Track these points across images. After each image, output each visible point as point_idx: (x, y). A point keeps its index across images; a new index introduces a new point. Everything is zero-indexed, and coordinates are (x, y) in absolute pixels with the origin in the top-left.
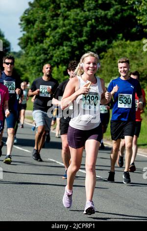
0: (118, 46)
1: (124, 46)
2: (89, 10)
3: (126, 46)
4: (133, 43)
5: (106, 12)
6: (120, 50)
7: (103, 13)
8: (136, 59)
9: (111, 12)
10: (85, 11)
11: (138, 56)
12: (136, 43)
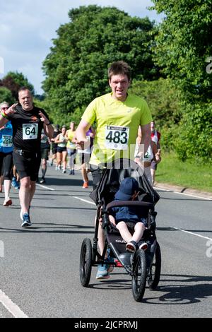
0: (136, 86)
1: (143, 86)
2: (109, 52)
3: (144, 86)
4: (150, 83)
5: (125, 54)
6: (139, 90)
7: (122, 55)
8: (154, 98)
9: (130, 55)
10: (104, 54)
11: (156, 95)
12: (153, 83)
